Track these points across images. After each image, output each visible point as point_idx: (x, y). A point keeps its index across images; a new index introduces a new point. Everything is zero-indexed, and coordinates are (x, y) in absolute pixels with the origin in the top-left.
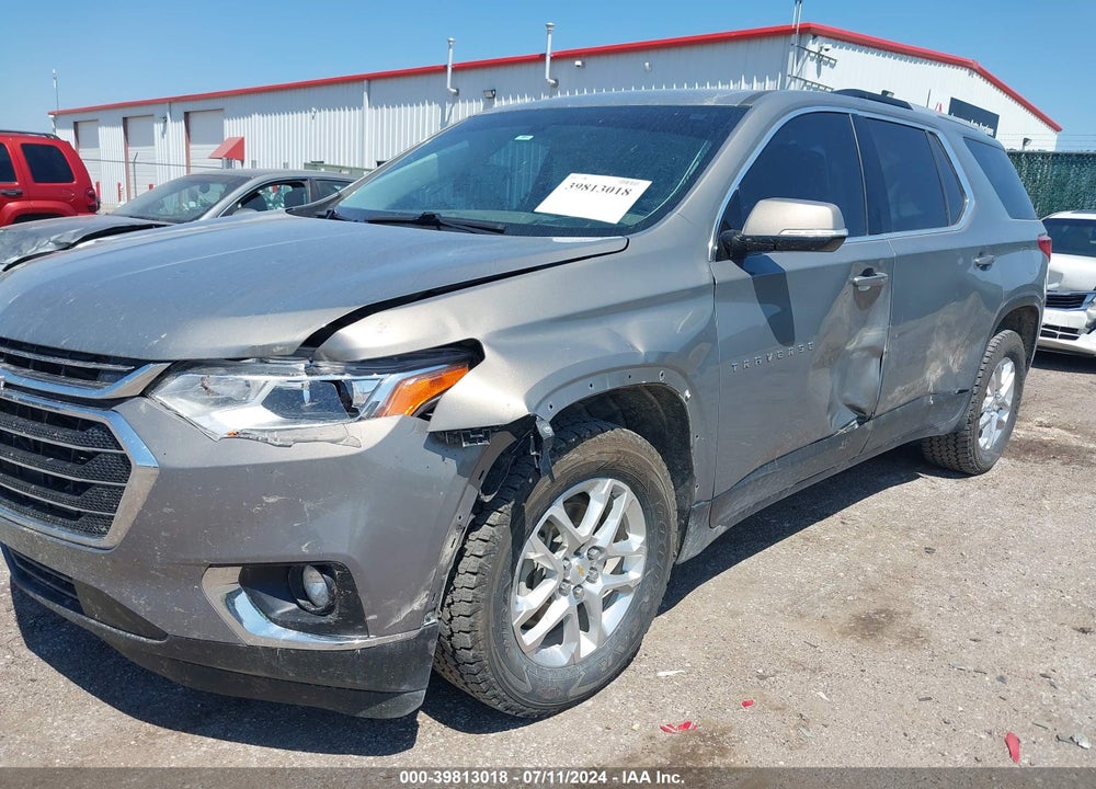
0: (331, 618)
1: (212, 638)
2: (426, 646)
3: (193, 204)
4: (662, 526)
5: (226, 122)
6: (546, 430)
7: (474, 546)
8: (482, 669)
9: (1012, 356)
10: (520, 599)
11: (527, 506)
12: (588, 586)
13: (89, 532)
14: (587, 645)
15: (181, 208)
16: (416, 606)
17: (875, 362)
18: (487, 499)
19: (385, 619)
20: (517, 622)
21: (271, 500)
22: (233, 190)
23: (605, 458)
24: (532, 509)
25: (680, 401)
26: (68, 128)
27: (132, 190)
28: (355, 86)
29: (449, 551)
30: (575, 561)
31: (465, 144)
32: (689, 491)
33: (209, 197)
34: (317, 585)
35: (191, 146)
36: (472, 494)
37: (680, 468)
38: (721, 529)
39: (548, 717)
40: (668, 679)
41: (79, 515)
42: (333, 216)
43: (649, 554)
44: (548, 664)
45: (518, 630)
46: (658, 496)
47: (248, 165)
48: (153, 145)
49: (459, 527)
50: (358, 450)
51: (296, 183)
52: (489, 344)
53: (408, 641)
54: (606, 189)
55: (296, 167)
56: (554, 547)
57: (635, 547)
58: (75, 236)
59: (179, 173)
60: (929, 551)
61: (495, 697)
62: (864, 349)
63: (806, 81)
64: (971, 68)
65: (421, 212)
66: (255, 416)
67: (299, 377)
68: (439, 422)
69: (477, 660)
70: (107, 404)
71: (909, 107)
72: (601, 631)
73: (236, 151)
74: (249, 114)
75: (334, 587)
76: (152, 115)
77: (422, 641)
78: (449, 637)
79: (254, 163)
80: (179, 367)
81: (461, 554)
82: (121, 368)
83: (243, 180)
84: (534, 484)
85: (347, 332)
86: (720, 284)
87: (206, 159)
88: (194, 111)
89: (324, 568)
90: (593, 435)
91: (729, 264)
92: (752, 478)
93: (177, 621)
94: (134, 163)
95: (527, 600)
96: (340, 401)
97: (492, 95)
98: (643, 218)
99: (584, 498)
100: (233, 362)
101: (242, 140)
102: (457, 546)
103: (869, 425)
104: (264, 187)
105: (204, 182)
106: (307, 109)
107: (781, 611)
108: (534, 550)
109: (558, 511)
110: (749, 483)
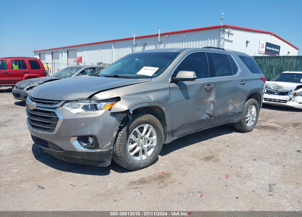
0: (93, 146)
1: (72, 150)
2: (110, 152)
3: (69, 74)
4: (160, 135)
5: (77, 53)
6: (131, 112)
7: (120, 135)
8: (122, 158)
9: (254, 104)
10: (129, 146)
11: (130, 127)
12: (144, 145)
13: (51, 132)
14: (144, 157)
15: (66, 75)
16: (108, 144)
17: (213, 104)
18: (122, 126)
19: (103, 146)
20: (129, 150)
21: (83, 124)
22: (79, 70)
23: (146, 120)
24: (131, 128)
25: (162, 110)
26: (38, 55)
27: (54, 71)
28: (110, 43)
29: (115, 135)
30: (141, 140)
31: (127, 60)
32: (166, 129)
33: (73, 72)
34: (91, 140)
35: (69, 59)
36: (119, 124)
37: (164, 124)
38: (176, 138)
39: (136, 171)
40: (162, 166)
41: (49, 129)
42: (98, 76)
43: (157, 140)
44: (136, 160)
45: (129, 152)
46: (158, 128)
47: (83, 64)
48: (59, 59)
49: (116, 130)
50: (98, 116)
51: (94, 68)
52: (122, 97)
53: (107, 151)
54: (150, 70)
55: (95, 65)
56: (137, 137)
57: (154, 139)
58: (42, 82)
59: (65, 66)
60: (228, 146)
61: (124, 164)
62: (209, 102)
63: (225, 39)
64: (271, 34)
65: (114, 75)
66: (80, 110)
67: (88, 103)
68: (112, 111)
69: (120, 156)
70: (55, 108)
71: (224, 50)
72: (147, 155)
73: (80, 60)
74: (83, 51)
75: (94, 140)
76: (59, 52)
77: (110, 151)
78: (116, 152)
79: (84, 63)
80: (67, 101)
81: (117, 136)
82: (57, 102)
83: (81, 68)
84: (131, 123)
85: (96, 95)
86: (171, 87)
87: (72, 63)
88: (69, 50)
89: (92, 136)
90: (143, 115)
91: (174, 84)
92: (182, 127)
93: (66, 148)
94: (54, 64)
95: (131, 147)
96: (95, 108)
97: (145, 45)
98: (157, 75)
99: (143, 128)
100: (77, 101)
101: (81, 57)
102: (116, 134)
103: (213, 118)
104: (87, 69)
105: (72, 68)
106: (98, 49)
107: (190, 156)
108: (132, 136)
109: (137, 129)
110: (181, 128)
